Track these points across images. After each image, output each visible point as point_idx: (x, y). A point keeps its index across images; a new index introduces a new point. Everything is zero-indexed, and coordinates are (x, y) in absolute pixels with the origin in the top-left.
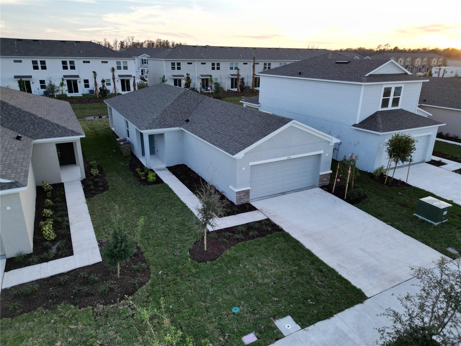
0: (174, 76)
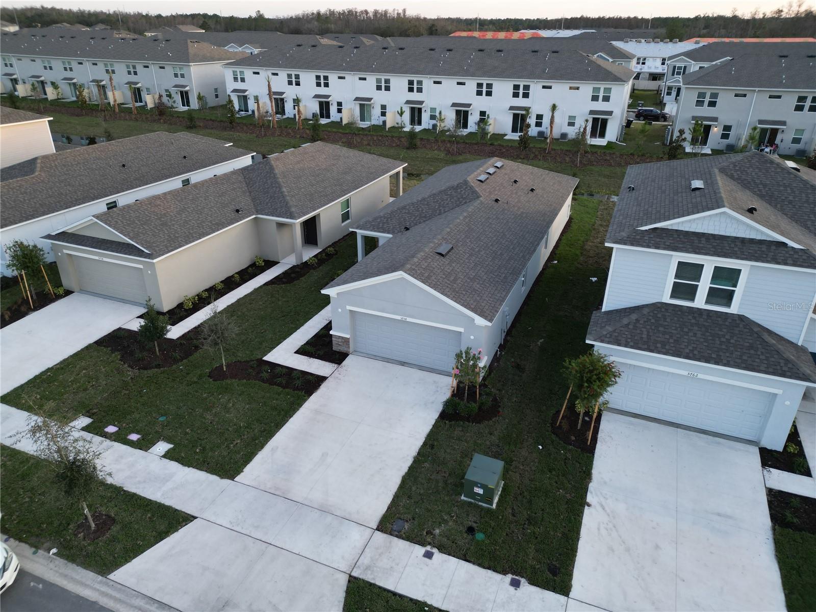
0: (696, 118)
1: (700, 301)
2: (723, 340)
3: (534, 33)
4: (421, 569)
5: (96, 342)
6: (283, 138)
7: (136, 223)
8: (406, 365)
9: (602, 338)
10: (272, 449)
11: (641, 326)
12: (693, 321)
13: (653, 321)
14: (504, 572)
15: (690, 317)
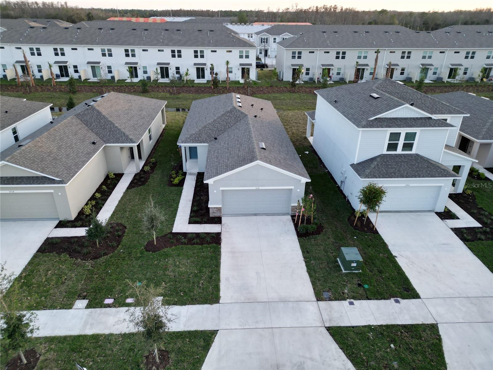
0: (292, 65)
1: (399, 151)
2: (416, 166)
3: (161, 20)
4: (354, 311)
5: (39, 251)
6: (46, 93)
7: (37, 161)
8: (257, 215)
9: (368, 176)
10: (226, 279)
11: (380, 167)
12: (400, 160)
13: (384, 163)
14: (388, 298)
15: (398, 159)
